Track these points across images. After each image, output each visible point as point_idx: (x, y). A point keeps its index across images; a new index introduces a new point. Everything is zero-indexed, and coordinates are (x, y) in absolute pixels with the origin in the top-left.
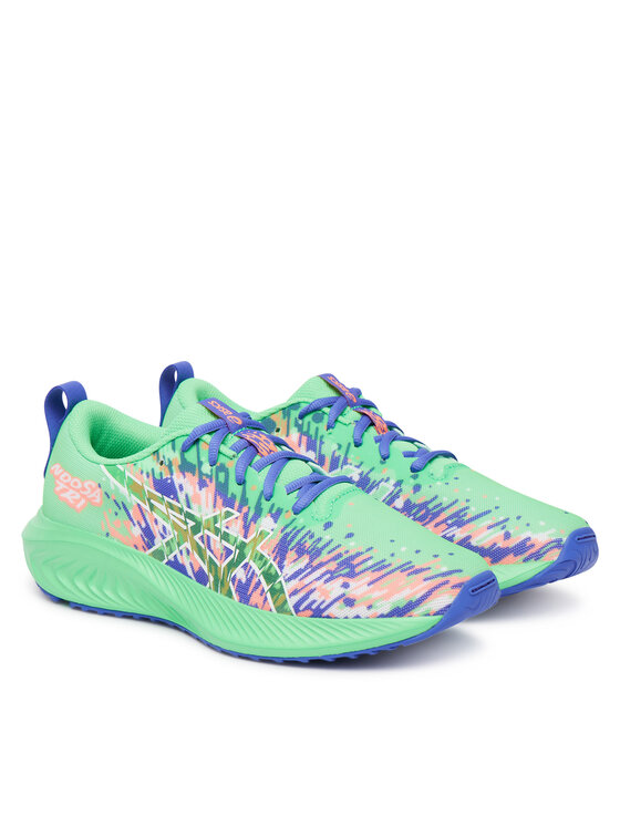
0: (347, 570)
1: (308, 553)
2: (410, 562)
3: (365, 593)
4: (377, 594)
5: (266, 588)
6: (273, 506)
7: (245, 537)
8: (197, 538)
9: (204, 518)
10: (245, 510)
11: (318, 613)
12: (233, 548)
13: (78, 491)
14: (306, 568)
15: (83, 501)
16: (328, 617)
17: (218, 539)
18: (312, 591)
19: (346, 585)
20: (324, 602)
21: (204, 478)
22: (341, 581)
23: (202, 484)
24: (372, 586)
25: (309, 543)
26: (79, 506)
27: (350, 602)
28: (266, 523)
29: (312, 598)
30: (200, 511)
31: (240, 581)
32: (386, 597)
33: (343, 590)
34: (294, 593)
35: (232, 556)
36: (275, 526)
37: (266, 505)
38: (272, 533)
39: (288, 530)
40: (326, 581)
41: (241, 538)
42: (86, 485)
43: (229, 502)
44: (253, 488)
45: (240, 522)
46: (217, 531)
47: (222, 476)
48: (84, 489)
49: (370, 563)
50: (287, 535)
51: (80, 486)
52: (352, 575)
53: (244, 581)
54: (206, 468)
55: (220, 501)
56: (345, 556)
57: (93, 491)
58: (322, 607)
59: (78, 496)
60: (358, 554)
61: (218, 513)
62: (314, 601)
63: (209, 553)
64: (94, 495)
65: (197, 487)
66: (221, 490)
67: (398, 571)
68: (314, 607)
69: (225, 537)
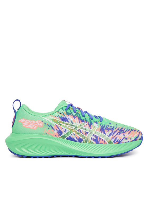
0: (122, 132)
1: (111, 129)
2: (132, 129)
3: (129, 136)
4: (131, 136)
5: (104, 139)
6: (94, 121)
7: (91, 128)
8: (76, 130)
9: (77, 126)
10: (88, 122)
11: (119, 142)
12: (88, 132)
13: (34, 124)
14: (112, 132)
15: (36, 127)
16: (122, 143)
17: (83, 130)
18: (117, 138)
19: (124, 135)
20: (120, 139)
21: (74, 116)
22: (122, 134)
23: (75, 117)
24: (129, 134)
25: (109, 127)
26: (34, 128)
27: (126, 139)
28: (94, 125)
29: (117, 139)
30: (76, 124)
31: (94, 139)
32: (133, 136)
33: (124, 136)
34: (112, 139)
35: (88, 134)
36: (98, 125)
37: (92, 121)
38: (97, 127)
39: (102, 125)
40: (119, 135)
41: (89, 129)
42: (37, 122)
43: (83, 121)
44: (87, 118)
45: (88, 125)
46: (82, 128)
47: (78, 115)
48: (36, 123)
49: (126, 130)
50: (102, 127)
51: (34, 122)
52: (124, 132)
53: (95, 138)
54: (74, 114)
55: (80, 121)
56: (120, 129)
57: (40, 123)
58: (120, 141)
59: (33, 126)
60: (122, 128)
61: (81, 124)
62: (118, 140)
63: (81, 134)
64: (40, 124)
65: (73, 118)
66: (80, 119)
67: (132, 131)
68: (118, 141)
69: (85, 129)
